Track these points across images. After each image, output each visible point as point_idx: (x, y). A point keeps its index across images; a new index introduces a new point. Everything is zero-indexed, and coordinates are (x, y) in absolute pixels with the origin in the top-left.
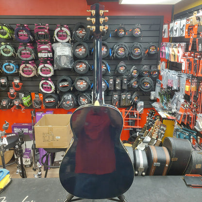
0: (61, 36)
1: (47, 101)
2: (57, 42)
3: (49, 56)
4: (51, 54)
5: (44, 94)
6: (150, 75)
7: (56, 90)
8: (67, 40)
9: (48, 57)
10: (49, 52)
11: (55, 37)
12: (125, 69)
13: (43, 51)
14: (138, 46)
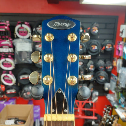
0: (21, 32)
1: (8, 92)
2: (18, 38)
3: (11, 51)
4: (12, 49)
5: (6, 86)
6: (106, 70)
7: (17, 83)
8: (27, 36)
9: (9, 52)
10: (10, 47)
11: (15, 33)
12: (83, 64)
13: (4, 47)
14: (96, 43)
